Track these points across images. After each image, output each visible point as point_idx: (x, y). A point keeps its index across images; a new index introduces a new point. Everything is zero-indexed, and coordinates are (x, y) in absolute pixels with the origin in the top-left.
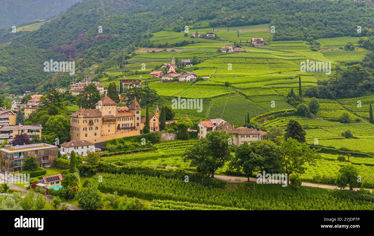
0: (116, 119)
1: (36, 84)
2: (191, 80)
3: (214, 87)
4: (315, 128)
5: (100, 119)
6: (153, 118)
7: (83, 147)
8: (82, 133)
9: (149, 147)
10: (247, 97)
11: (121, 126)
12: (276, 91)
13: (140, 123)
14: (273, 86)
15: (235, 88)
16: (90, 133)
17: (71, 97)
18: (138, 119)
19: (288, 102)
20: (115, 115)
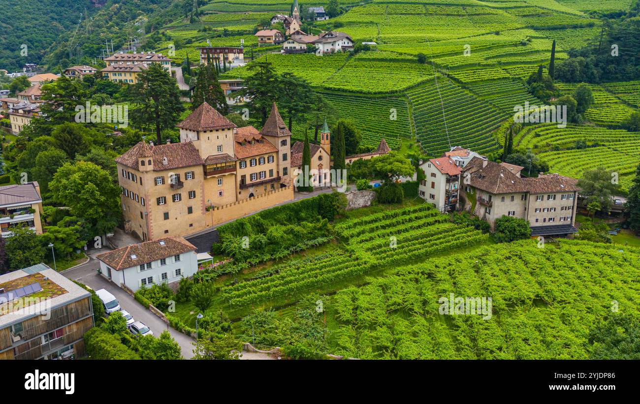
0: (236, 165)
1: (43, 51)
2: (344, 48)
3: (397, 65)
4: (593, 146)
5: (199, 171)
6: (318, 154)
7: (163, 262)
8: (156, 212)
9: (327, 233)
10: (464, 86)
11: (248, 181)
12: (506, 70)
13: (289, 166)
14: (499, 59)
15: (437, 66)
16: (177, 209)
17: (109, 85)
18: (285, 157)
19: (532, 93)
20: (231, 154)
